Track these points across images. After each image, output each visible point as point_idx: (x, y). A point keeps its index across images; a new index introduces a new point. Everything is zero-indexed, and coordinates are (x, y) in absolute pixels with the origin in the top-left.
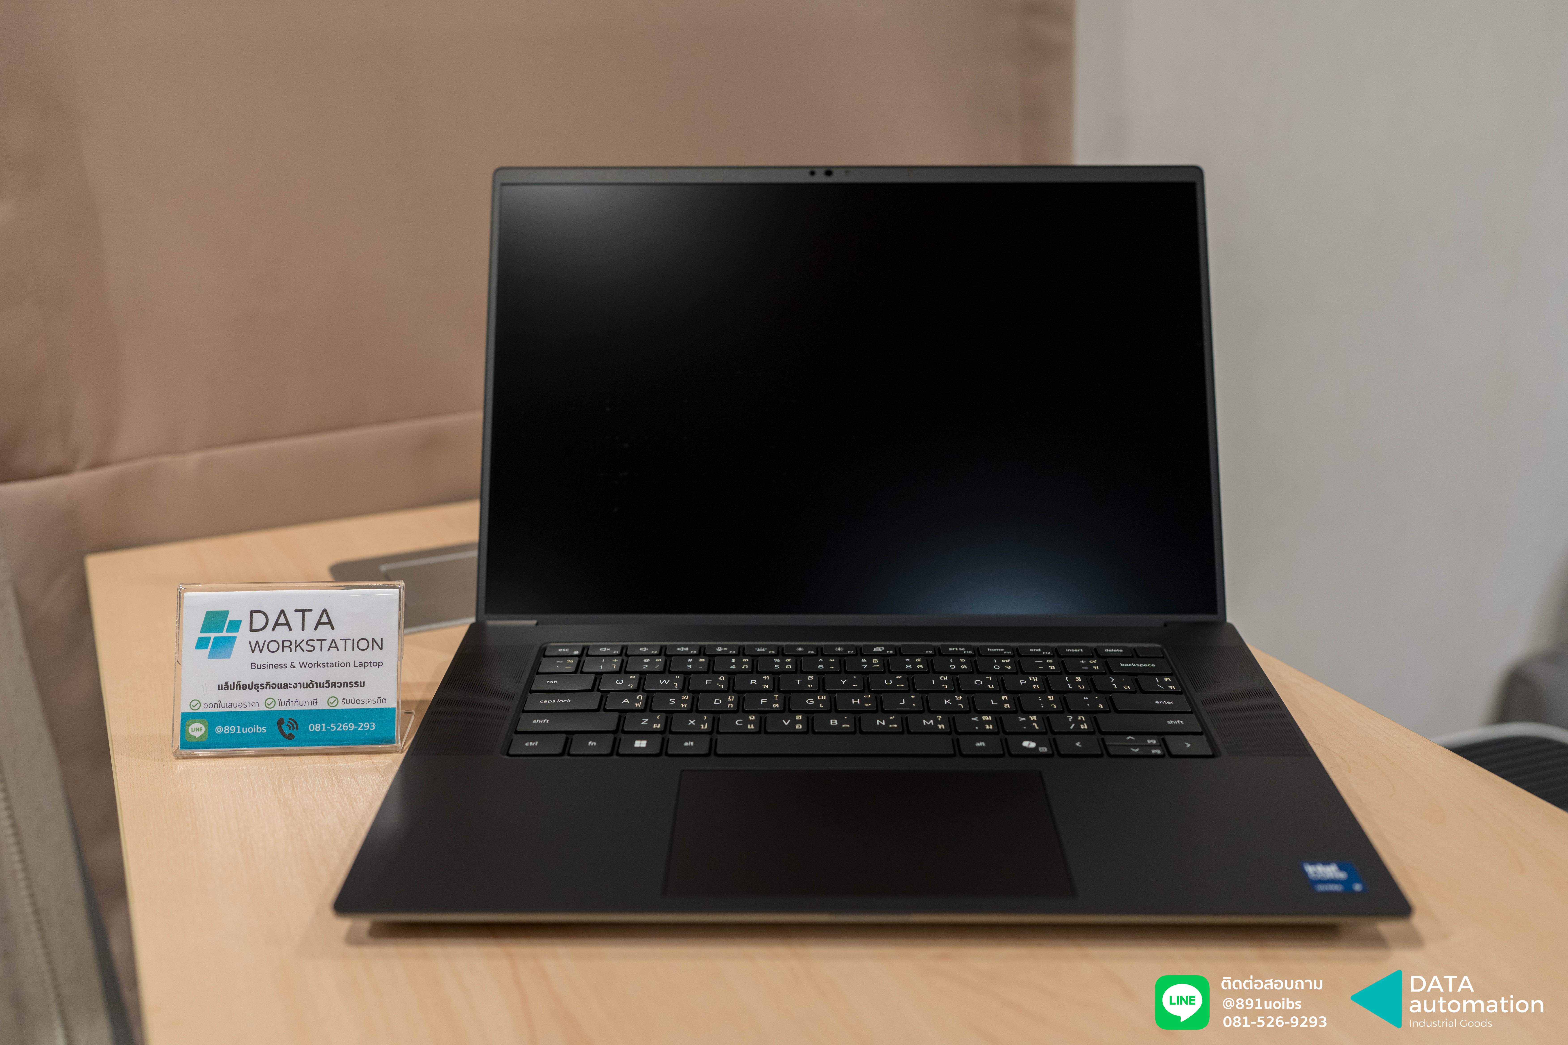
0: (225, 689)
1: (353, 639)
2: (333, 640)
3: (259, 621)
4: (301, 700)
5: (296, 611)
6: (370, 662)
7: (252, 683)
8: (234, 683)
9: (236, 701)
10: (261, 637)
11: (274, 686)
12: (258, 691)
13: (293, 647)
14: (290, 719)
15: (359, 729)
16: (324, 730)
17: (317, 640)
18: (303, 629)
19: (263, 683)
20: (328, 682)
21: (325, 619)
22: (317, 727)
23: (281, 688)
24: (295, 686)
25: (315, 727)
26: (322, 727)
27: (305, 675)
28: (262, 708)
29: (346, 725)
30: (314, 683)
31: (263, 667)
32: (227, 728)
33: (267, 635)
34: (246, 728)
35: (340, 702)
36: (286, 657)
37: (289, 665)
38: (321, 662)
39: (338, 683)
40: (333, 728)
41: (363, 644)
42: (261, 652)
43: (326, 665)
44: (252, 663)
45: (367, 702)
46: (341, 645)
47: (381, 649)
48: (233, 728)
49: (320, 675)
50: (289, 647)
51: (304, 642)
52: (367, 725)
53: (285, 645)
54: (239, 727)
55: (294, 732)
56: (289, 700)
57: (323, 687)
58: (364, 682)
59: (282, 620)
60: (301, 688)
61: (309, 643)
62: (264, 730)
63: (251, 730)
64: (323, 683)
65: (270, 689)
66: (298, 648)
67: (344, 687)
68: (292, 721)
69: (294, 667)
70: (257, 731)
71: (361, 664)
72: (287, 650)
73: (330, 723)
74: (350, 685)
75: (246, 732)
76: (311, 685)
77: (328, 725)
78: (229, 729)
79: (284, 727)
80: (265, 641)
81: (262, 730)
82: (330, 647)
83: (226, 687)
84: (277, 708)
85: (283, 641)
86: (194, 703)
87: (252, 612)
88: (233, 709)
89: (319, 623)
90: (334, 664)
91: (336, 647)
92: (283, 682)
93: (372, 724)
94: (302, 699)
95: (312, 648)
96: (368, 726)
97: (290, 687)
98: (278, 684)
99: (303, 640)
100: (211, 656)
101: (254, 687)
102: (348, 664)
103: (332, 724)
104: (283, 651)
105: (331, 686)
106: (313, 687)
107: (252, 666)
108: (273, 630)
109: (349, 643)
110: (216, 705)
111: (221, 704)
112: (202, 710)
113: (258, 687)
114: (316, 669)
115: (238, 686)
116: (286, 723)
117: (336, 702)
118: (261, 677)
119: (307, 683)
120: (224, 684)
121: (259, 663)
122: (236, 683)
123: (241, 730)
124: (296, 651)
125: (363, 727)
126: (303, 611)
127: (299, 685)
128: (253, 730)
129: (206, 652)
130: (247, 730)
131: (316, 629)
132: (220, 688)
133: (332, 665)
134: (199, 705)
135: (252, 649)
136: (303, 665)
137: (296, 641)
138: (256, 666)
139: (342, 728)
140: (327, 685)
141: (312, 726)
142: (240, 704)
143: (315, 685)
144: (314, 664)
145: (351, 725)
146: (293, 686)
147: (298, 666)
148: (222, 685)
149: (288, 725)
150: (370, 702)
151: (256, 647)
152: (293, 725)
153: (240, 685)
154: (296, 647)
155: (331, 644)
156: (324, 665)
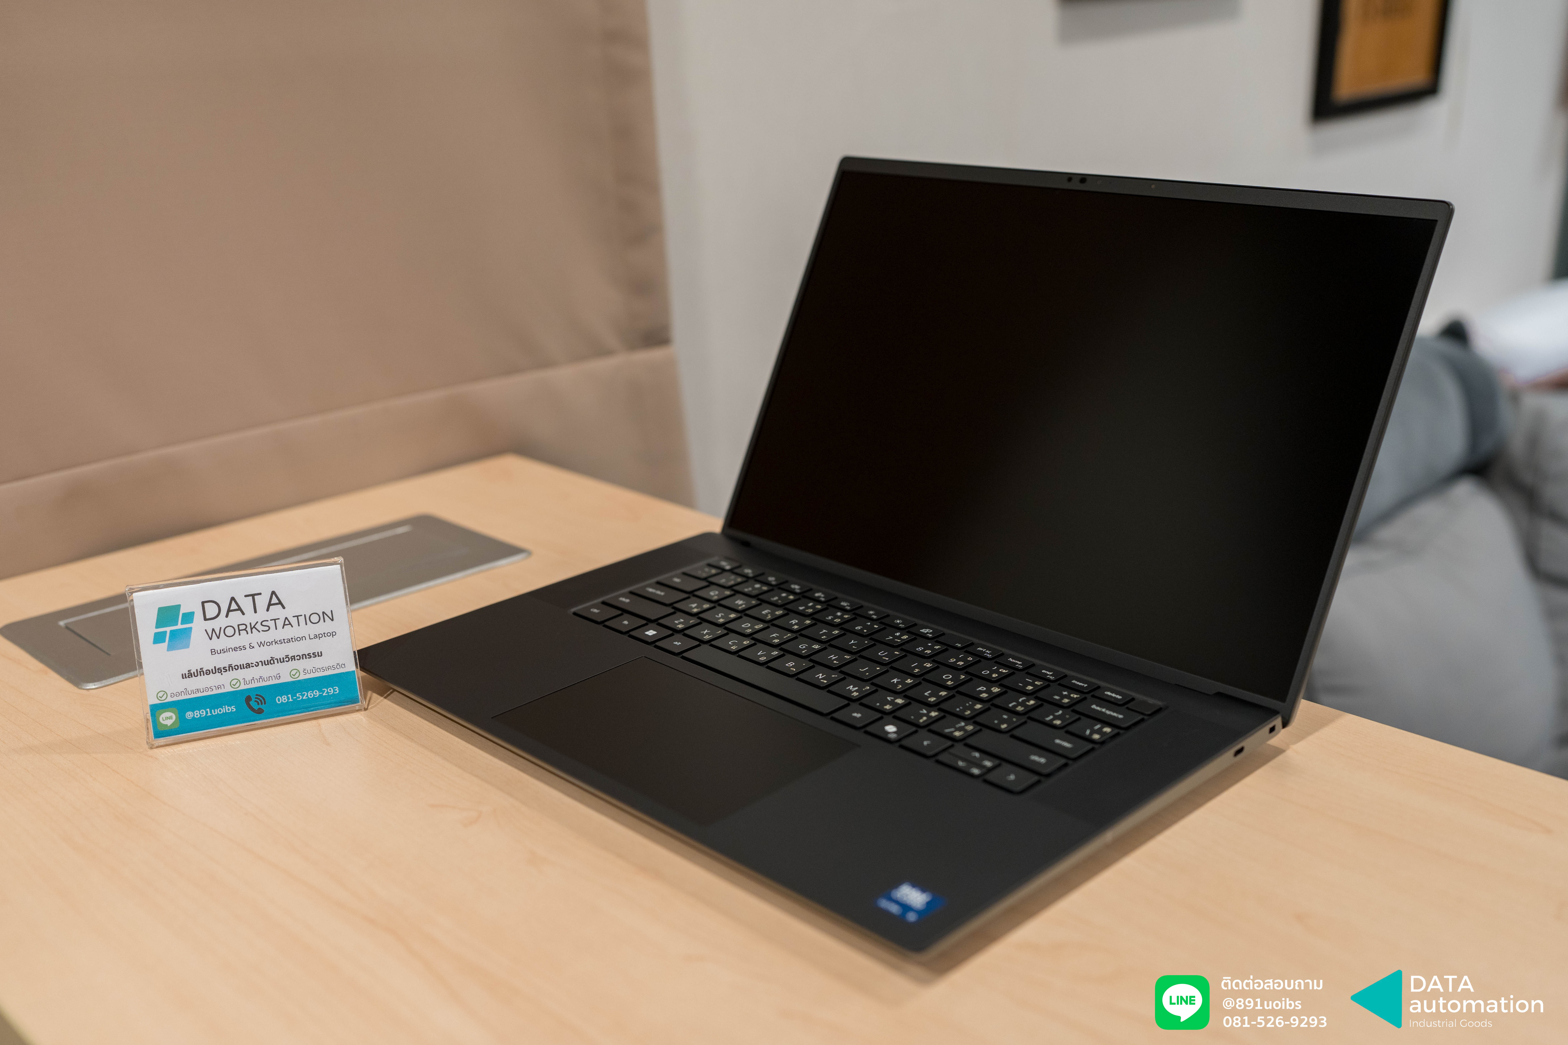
0: (189, 677)
1: (305, 615)
2: (286, 618)
3: (212, 610)
4: (265, 676)
5: (246, 596)
6: (324, 633)
7: (215, 667)
8: (197, 670)
9: (201, 686)
10: (217, 624)
11: (236, 667)
12: (222, 674)
13: (249, 629)
14: (257, 695)
15: (324, 694)
16: (291, 700)
17: (271, 620)
18: (255, 612)
19: (225, 666)
20: (287, 656)
21: (275, 600)
22: (283, 699)
23: (244, 668)
24: (257, 664)
25: (282, 699)
26: (288, 698)
27: (264, 654)
28: (228, 689)
29: (311, 693)
30: (274, 659)
31: (223, 651)
32: (197, 713)
33: (222, 622)
34: (216, 710)
35: (302, 673)
36: (243, 639)
37: (247, 647)
38: (277, 639)
39: (297, 656)
40: (299, 697)
41: (315, 618)
42: (218, 638)
43: (283, 641)
44: (211, 650)
45: (327, 669)
46: (294, 621)
47: (332, 620)
48: (202, 712)
49: (279, 651)
50: (245, 630)
51: (259, 624)
52: (330, 690)
53: (240, 629)
54: (208, 710)
55: (262, 707)
56: (253, 678)
57: (283, 662)
58: (321, 652)
59: (234, 607)
60: (262, 665)
61: (263, 624)
62: (233, 709)
63: (220, 711)
64: (283, 658)
65: (232, 670)
66: (254, 630)
67: (303, 659)
68: (259, 697)
69: (253, 647)
70: (227, 711)
71: (316, 636)
72: (243, 633)
73: (296, 693)
74: (309, 656)
75: (216, 713)
76: (272, 662)
77: (294, 695)
78: (200, 713)
79: (252, 703)
80: (221, 628)
81: (232, 710)
82: (284, 625)
83: (190, 675)
84: (243, 687)
85: (238, 625)
86: (161, 694)
87: (203, 603)
88: (199, 695)
89: (270, 604)
90: (291, 640)
91: (290, 624)
92: (244, 662)
93: (336, 689)
95: (267, 628)
96: (332, 691)
97: (252, 666)
98: (240, 665)
99: (257, 622)
100: (170, 648)
101: (217, 671)
102: (304, 638)
103: (298, 694)
104: (240, 635)
105: (291, 660)
106: (274, 663)
107: (212, 652)
108: (227, 616)
109: (302, 619)
110: (183, 693)
111: (187, 691)
112: (169, 699)
113: (221, 670)
114: (274, 647)
115: (201, 672)
116: (254, 699)
117: (298, 674)
118: (222, 661)
119: (268, 661)
120: (187, 673)
121: (218, 648)
122: (199, 670)
123: (211, 712)
124: (252, 633)
125: (328, 692)
126: (253, 596)
127: (260, 663)
128: (223, 711)
130: (217, 712)
131: (268, 610)
132: (184, 676)
133: (289, 641)
134: (165, 695)
135: (209, 637)
136: (261, 644)
137: (250, 623)
138: (216, 651)
139: (307, 696)
140: (287, 659)
141: (279, 699)
142: (207, 689)
143: (276, 661)
144: (272, 642)
145: (316, 692)
146: (255, 665)
147: (256, 646)
148: (185, 674)
149: (255, 701)
150: (330, 669)
151: (212, 634)
152: (261, 700)
153: (203, 671)
154: (251, 629)
155: (285, 621)
156: (282, 642)
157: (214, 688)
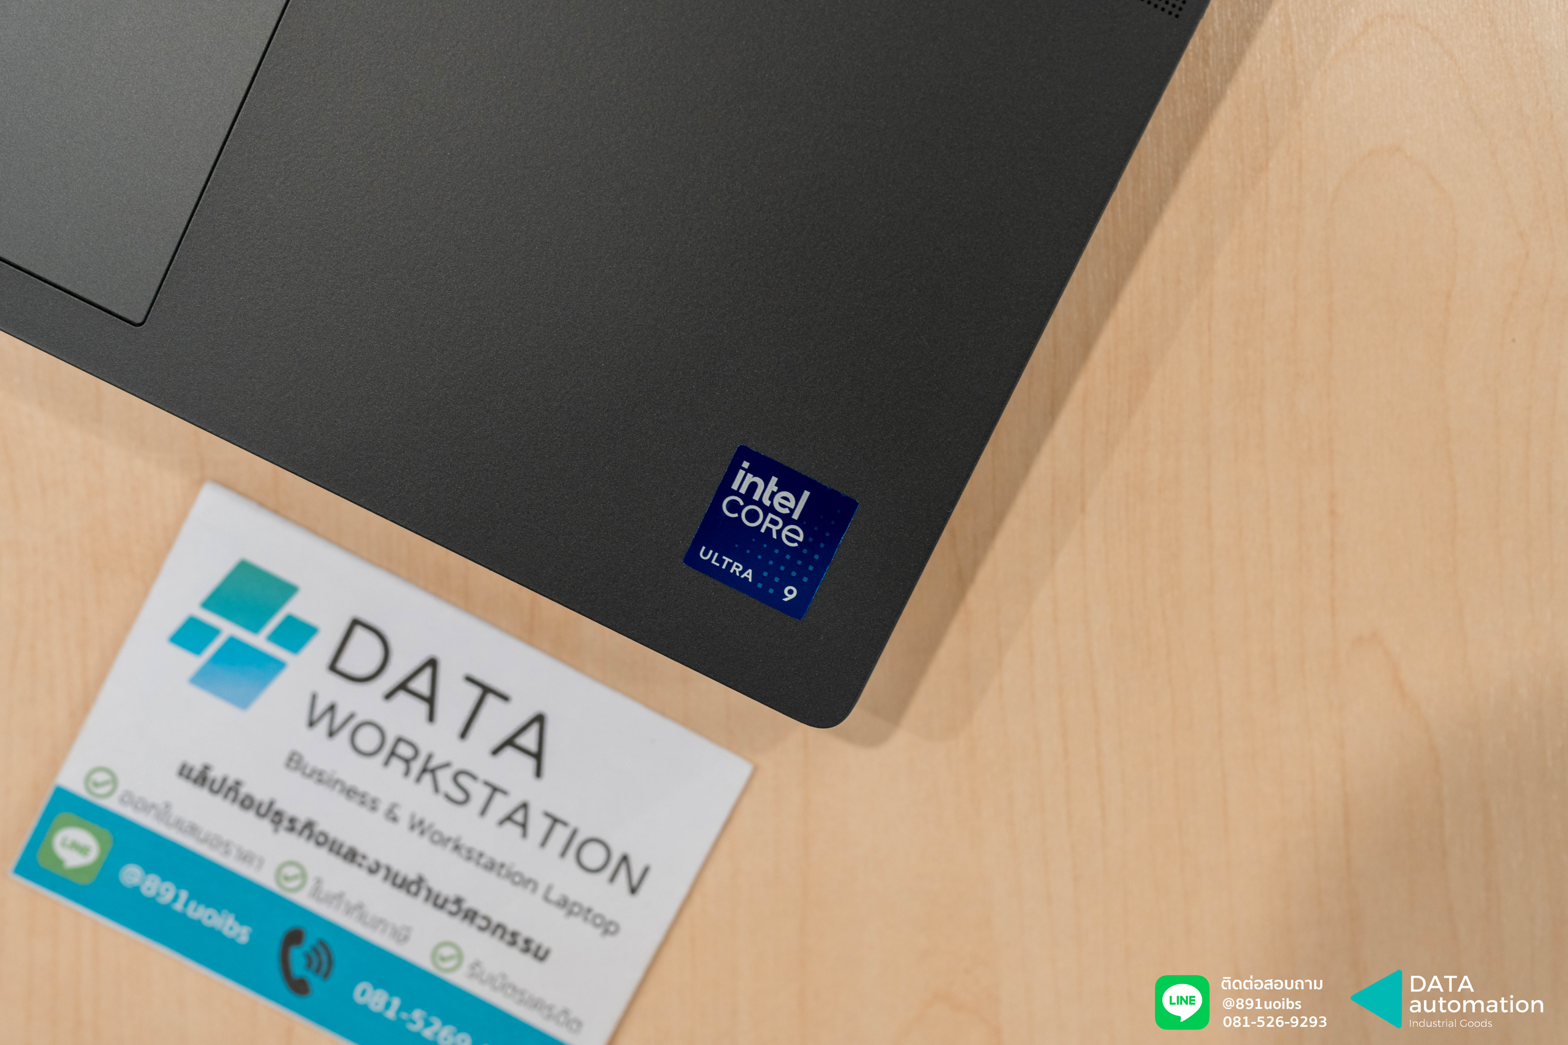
0: (195, 781)
1: (576, 829)
2: (524, 806)
3: (363, 654)
4: (372, 909)
5: (470, 679)
6: (590, 909)
7: (272, 801)
8: (226, 777)
9: (208, 825)
10: (349, 697)
11: (322, 838)
12: (276, 830)
13: (416, 766)
14: (320, 942)
16: (391, 1012)
17: (485, 783)
18: (464, 735)
19: (298, 817)
20: (458, 901)
21: (531, 740)
23: (338, 854)
24: (374, 866)
25: (373, 995)
26: (389, 1004)
27: (411, 855)
28: (265, 878)
29: (451, 1029)
30: (424, 884)
31: (319, 777)
32: (155, 877)
33: (365, 701)
34: (203, 907)
35: (466, 966)
36: (386, 781)
37: (383, 807)
38: (467, 841)
39: (482, 918)
40: (416, 1021)
41: (594, 855)
42: (331, 735)
43: (476, 855)
44: (293, 752)
45: (533, 1003)
46: (538, 825)
47: (633, 890)
48: (168, 889)
49: (449, 873)
50: (407, 761)
51: (450, 771)
53: (396, 751)
54: (185, 893)
55: (314, 979)
56: (341, 895)
57: (442, 907)
58: (549, 950)
59: (421, 684)
60: (385, 879)
61: (461, 778)
62: (242, 934)
63: (210, 917)
64: (447, 898)
65: (308, 839)
66: (427, 778)
67: (493, 934)
68: (322, 950)
69: (395, 819)
70: (225, 930)
71: (563, 903)
72: (397, 766)
73: (415, 1006)
74: (513, 938)
75: (197, 915)
76: (414, 888)
77: (407, 1006)
78: (159, 887)
79: (297, 953)
80: (353, 714)
81: (239, 934)
82: (509, 818)
83: (202, 778)
84: (303, 898)
85: (399, 740)
86: (103, 776)
87: (356, 622)
88: (190, 842)
89: (510, 742)
90: (498, 866)
91: (524, 825)
92: (349, 839)
94: (375, 909)
95: (463, 797)
97: (359, 864)
98: (335, 840)
99: (450, 764)
100: (201, 679)
101: (271, 814)
102: (532, 885)
103: (418, 1010)
104: (386, 764)
105: (462, 915)
106: (416, 895)
107: (290, 758)
108: (389, 696)
109: (561, 835)
110: (156, 809)
111: (167, 813)
112: (112, 804)
113: (281, 820)
114: (446, 855)
115: (232, 790)
116: (307, 946)
117: (456, 960)
118: (299, 798)
119: (406, 877)
120: (199, 767)
121: (312, 760)
122: (230, 781)
123: (186, 905)
124: (417, 781)
126: (486, 690)
127: (383, 871)
128: (218, 920)
129: (193, 663)
130: (200, 913)
131: (496, 752)
132: (184, 772)
133: (491, 866)
134: (112, 786)
135: (311, 717)
136: (418, 826)
137: (431, 755)
138: (302, 764)
139: (438, 1031)
140: (455, 908)
141: (367, 988)
142: (216, 841)
143: (423, 893)
144: (448, 839)
145: (464, 1038)
146: (369, 865)
147: (404, 821)
148: (192, 768)
149: (307, 954)
150: (539, 1007)
151: (323, 716)
152: (320, 961)
153: (237, 793)
154: (424, 770)
155: (515, 811)
156: (472, 856)
157: (234, 852)
